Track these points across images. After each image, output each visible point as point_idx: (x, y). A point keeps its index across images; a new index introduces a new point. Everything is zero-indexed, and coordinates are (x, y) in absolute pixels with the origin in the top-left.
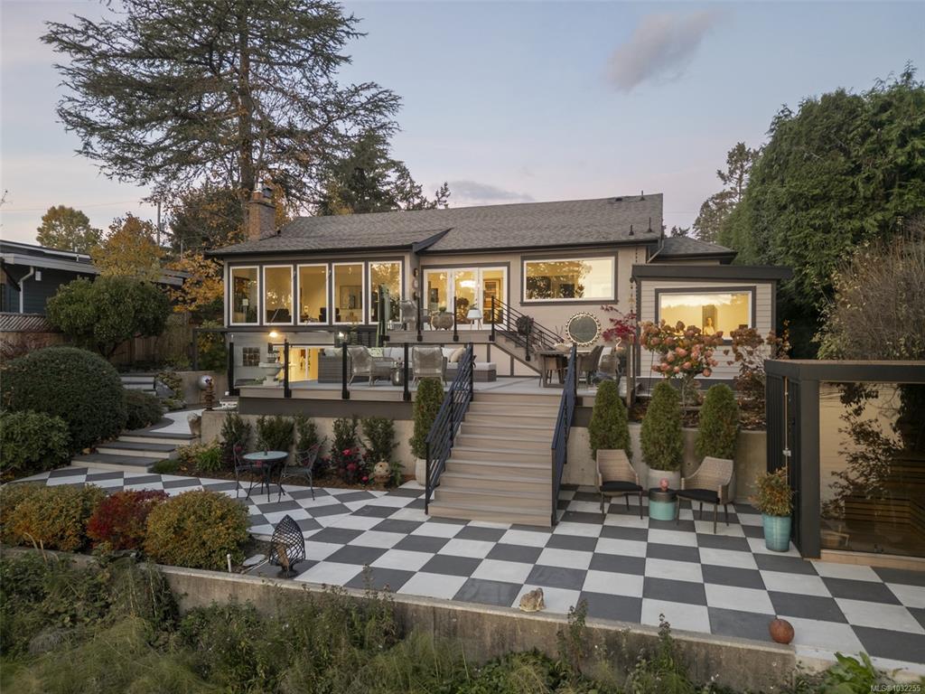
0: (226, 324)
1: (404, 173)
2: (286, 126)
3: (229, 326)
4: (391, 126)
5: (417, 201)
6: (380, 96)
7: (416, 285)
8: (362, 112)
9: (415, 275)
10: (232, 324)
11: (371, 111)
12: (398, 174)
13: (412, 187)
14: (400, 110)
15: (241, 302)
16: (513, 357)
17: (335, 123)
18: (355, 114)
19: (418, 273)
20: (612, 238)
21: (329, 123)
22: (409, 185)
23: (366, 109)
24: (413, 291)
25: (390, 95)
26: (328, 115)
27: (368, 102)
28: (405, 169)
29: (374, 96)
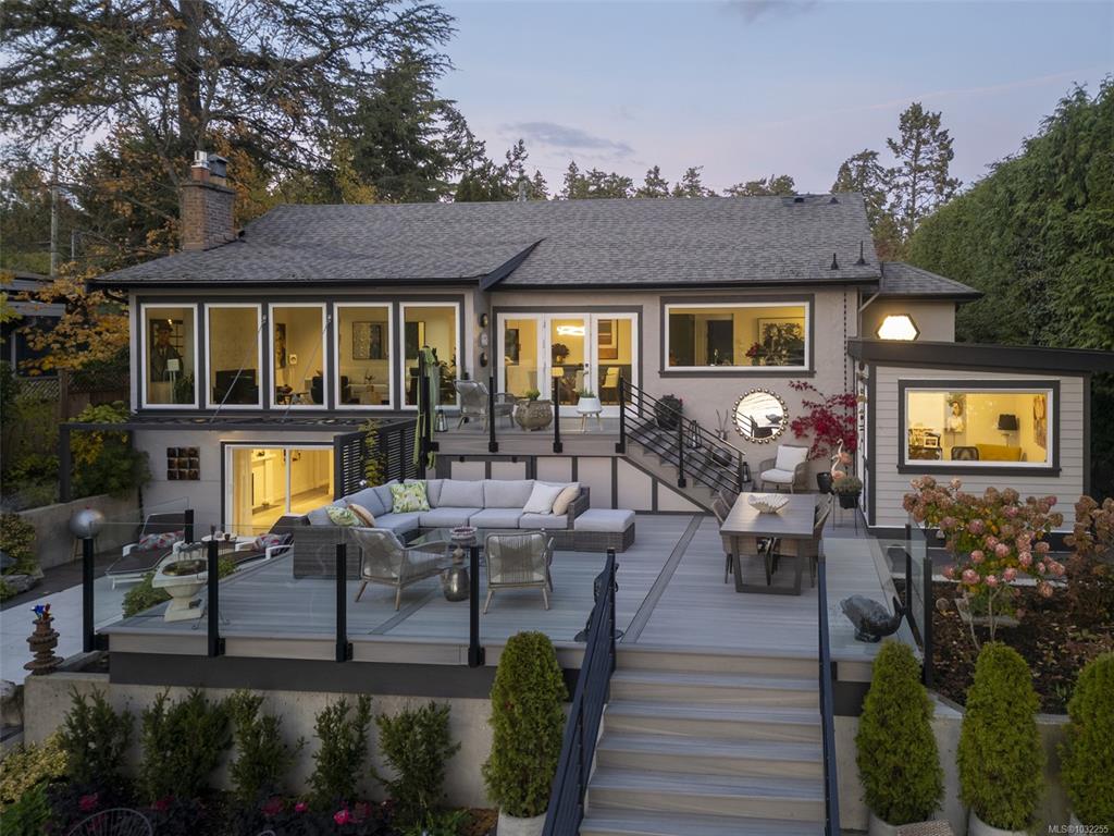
0: (134, 407)
1: (457, 121)
2: (257, 51)
3: (140, 410)
4: (438, 61)
5: (478, 165)
6: (420, 13)
7: (485, 342)
8: (390, 37)
9: (482, 324)
10: (145, 406)
11: (404, 36)
12: (449, 123)
13: (470, 142)
14: (452, 38)
15: (165, 365)
16: (656, 480)
17: (342, 52)
18: (377, 40)
19: (487, 322)
20: (806, 275)
21: (334, 51)
22: (465, 140)
23: (394, 32)
24: (480, 351)
25: (436, 13)
26: (331, 41)
27: (400, 21)
28: (459, 117)
29: (409, 13)
